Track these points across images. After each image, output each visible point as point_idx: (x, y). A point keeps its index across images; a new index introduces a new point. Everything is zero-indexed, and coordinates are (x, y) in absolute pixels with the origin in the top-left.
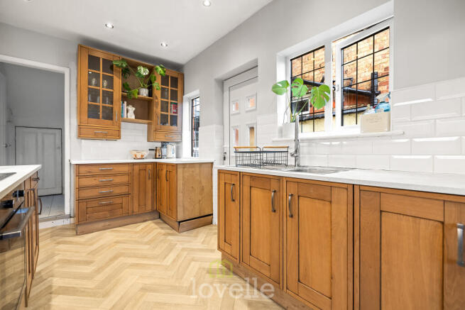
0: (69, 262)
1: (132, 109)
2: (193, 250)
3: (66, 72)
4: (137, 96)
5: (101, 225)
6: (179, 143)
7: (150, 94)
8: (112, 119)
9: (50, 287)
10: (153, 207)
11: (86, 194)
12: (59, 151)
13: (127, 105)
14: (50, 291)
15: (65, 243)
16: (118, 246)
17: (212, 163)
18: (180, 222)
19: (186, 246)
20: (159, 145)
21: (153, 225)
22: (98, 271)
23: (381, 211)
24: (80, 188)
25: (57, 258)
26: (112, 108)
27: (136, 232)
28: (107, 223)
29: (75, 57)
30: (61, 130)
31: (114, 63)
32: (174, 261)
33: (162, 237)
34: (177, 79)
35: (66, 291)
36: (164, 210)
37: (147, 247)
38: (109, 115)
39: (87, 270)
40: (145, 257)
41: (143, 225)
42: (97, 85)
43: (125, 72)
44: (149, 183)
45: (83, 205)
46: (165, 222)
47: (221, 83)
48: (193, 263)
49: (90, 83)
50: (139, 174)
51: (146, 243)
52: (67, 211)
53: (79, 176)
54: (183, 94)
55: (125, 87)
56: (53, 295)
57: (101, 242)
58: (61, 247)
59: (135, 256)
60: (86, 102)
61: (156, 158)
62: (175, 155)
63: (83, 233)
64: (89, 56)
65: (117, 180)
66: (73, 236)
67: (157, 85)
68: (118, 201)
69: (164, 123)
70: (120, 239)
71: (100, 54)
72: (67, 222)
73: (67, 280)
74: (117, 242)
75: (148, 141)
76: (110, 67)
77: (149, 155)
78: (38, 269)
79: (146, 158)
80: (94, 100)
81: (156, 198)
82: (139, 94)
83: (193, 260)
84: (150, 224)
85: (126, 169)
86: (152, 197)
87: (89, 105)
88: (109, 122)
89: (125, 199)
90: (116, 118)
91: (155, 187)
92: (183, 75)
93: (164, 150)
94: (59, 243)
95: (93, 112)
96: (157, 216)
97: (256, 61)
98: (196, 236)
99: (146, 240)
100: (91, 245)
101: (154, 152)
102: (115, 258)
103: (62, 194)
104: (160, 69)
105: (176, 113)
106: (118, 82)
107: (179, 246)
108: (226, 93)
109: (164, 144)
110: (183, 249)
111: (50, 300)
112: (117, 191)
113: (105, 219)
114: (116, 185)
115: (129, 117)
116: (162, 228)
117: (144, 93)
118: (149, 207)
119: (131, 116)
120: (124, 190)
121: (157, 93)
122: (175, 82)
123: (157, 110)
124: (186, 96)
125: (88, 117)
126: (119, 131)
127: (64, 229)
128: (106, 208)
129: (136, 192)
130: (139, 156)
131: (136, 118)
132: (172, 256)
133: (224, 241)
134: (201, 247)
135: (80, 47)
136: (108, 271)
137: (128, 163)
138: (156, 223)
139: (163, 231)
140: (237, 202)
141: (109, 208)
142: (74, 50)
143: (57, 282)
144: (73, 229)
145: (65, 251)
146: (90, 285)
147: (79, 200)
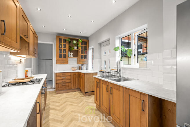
0: (54, 102)
1: (72, 54)
2: (88, 102)
3: (53, 43)
4: (73, 49)
5: (62, 92)
6: (87, 64)
7: (78, 48)
8: (66, 58)
9: (49, 108)
10: (78, 87)
11: (58, 82)
12: (51, 67)
13: (70, 53)
14: (49, 109)
15: (53, 96)
16: (67, 99)
17: (97, 73)
18: (85, 93)
19: (87, 101)
20: (81, 65)
21: (78, 93)
22: (61, 105)
23: (129, 95)
24: (57, 80)
25: (51, 100)
26: (66, 54)
27: (72, 95)
28: (64, 91)
29: (56, 39)
30: (52, 60)
31: (66, 40)
32: (82, 105)
33: (80, 97)
34: (86, 42)
35: (53, 109)
36: (81, 88)
37: (75, 100)
38: (65, 56)
39: (58, 104)
40: (74, 103)
41: (75, 93)
42: (62, 47)
43: (70, 42)
44: (77, 79)
45: (57, 85)
46: (82, 92)
47: (100, 44)
48: (87, 106)
49: (59, 47)
50: (74, 76)
51: (75, 99)
52: (53, 87)
53: (56, 76)
54: (89, 47)
55: (70, 47)
56: (50, 110)
57: (62, 97)
58: (52, 97)
59: (71, 102)
60: (58, 53)
61: (79, 70)
62: (86, 69)
63: (58, 94)
64: (59, 39)
65: (67, 78)
66: (55, 94)
67: (80, 45)
68: (67, 84)
69: (82, 58)
70: (68, 96)
71: (62, 38)
72: (53, 90)
73: (53, 106)
74: (67, 97)
75: (77, 64)
76: (65, 41)
77: (77, 69)
78: (47, 102)
79: (76, 70)
80: (61, 52)
81: (79, 84)
82: (74, 49)
83: (88, 105)
84: (77, 93)
85: (70, 74)
86: (78, 84)
87: (59, 54)
88: (65, 59)
89: (69, 84)
90: (67, 57)
91: (79, 80)
92: (89, 40)
93: (82, 67)
94: (51, 96)
95: (60, 56)
96: (79, 90)
97: (110, 38)
98: (91, 98)
99: (75, 97)
100: (59, 97)
101: (79, 68)
102: (65, 102)
103: (52, 80)
104: (80, 40)
105: (86, 54)
106: (67, 46)
107: (84, 101)
108: (102, 48)
109: (82, 65)
110: (85, 102)
111: (49, 111)
112: (67, 81)
113: (64, 90)
114: (67, 79)
115: (71, 57)
116: (80, 94)
117: (76, 48)
118: (77, 87)
119: (72, 56)
120: (69, 81)
121: (80, 48)
122: (86, 43)
123: (80, 54)
124: (90, 48)
125: (59, 58)
126: (68, 61)
127: (52, 92)
128: (64, 86)
129: (73, 82)
130: (74, 69)
131: (73, 57)
132: (81, 103)
133: (96, 100)
134: (91, 102)
135: (57, 36)
136: (63, 105)
137: (70, 72)
138: (79, 92)
139: (80, 95)
140: (99, 88)
141: (65, 86)
142: (55, 37)
143: (51, 107)
144: (55, 92)
145: (53, 98)
146: (59, 108)
147: (56, 84)
